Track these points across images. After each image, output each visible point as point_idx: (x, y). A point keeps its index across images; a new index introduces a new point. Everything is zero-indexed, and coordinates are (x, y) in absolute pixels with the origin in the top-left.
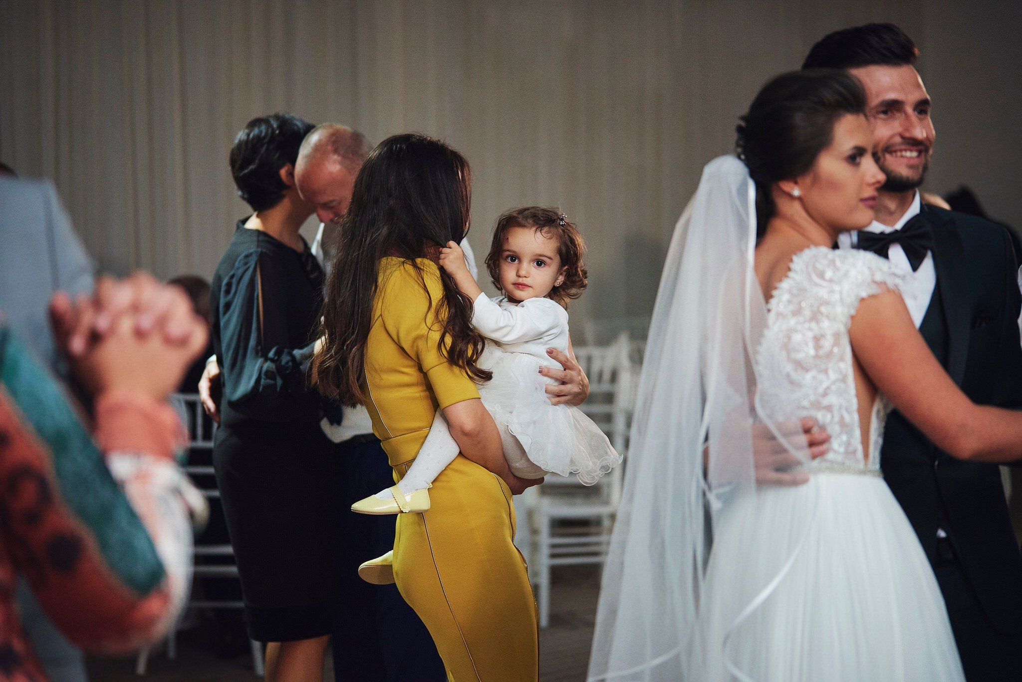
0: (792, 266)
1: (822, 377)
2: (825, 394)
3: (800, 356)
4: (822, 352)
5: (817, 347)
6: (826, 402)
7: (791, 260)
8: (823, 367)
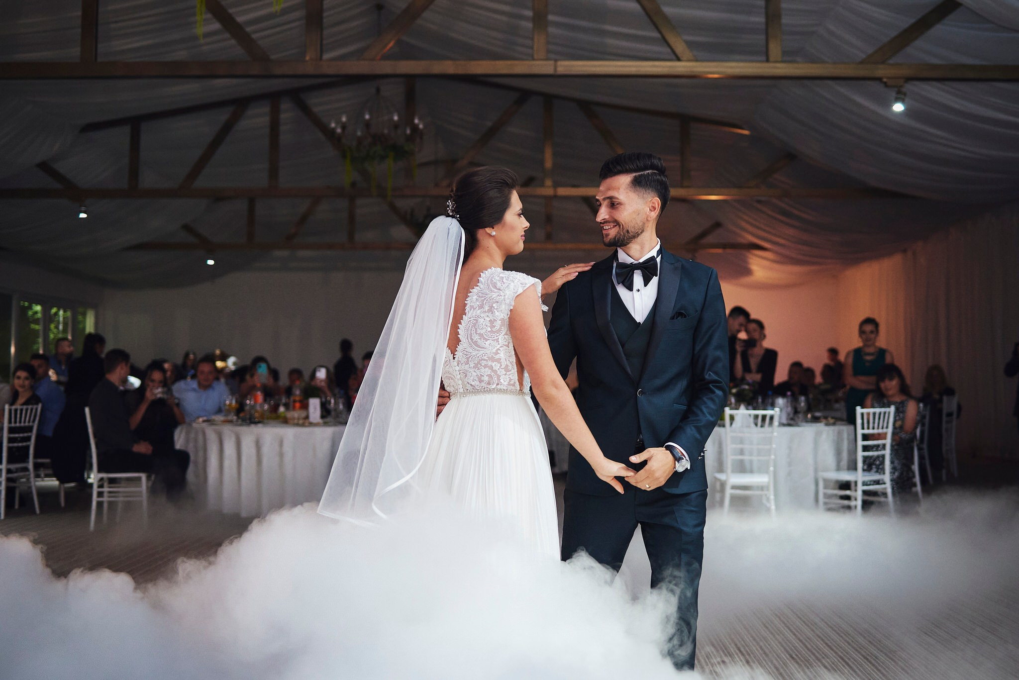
0: (480, 279)
1: (495, 343)
2: (497, 353)
3: (482, 332)
4: (494, 329)
5: (492, 326)
6: (497, 357)
7: (480, 276)
8: (496, 338)
